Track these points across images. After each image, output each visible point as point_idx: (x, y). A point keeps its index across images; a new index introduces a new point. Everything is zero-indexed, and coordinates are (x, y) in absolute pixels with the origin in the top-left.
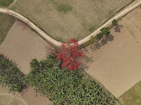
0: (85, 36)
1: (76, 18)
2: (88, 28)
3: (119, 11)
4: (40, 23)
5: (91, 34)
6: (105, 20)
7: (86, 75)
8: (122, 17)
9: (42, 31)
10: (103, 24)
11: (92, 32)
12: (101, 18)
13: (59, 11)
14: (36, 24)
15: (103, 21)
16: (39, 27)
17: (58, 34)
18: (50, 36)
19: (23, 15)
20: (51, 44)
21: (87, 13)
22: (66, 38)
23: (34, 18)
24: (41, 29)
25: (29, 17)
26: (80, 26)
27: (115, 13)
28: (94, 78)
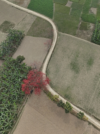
0: (59, 93)
1: (71, 79)
2: (67, 93)
3: (98, 119)
4: (55, 54)
5: (63, 97)
6: (81, 107)
7: (22, 107)
8: (93, 125)
9: (50, 57)
10: (77, 106)
11: (65, 99)
12: (81, 102)
13: (71, 64)
14: (53, 52)
15: (79, 106)
16: (52, 54)
17: (52, 69)
18: (48, 64)
19: (56, 42)
20: (42, 67)
21: (80, 87)
22: (51, 76)
23: (57, 49)
24: (51, 56)
25: (57, 46)
26: (66, 85)
27: (93, 116)
28: (21, 116)
